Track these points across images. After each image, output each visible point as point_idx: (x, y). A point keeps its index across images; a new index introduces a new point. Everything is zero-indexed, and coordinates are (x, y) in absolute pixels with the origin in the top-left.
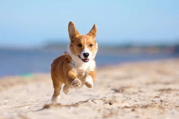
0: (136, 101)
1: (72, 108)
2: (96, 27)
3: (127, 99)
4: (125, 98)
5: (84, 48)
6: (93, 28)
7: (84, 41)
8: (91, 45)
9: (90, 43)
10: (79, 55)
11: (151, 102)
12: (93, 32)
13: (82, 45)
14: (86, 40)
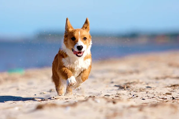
0: (144, 99)
1: (70, 109)
2: (88, 21)
3: (134, 97)
4: (131, 96)
5: (77, 41)
6: (85, 23)
7: (77, 34)
8: (85, 39)
9: (84, 36)
10: (72, 49)
11: (162, 100)
12: (85, 26)
13: (76, 38)
14: (79, 33)
